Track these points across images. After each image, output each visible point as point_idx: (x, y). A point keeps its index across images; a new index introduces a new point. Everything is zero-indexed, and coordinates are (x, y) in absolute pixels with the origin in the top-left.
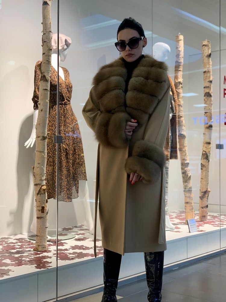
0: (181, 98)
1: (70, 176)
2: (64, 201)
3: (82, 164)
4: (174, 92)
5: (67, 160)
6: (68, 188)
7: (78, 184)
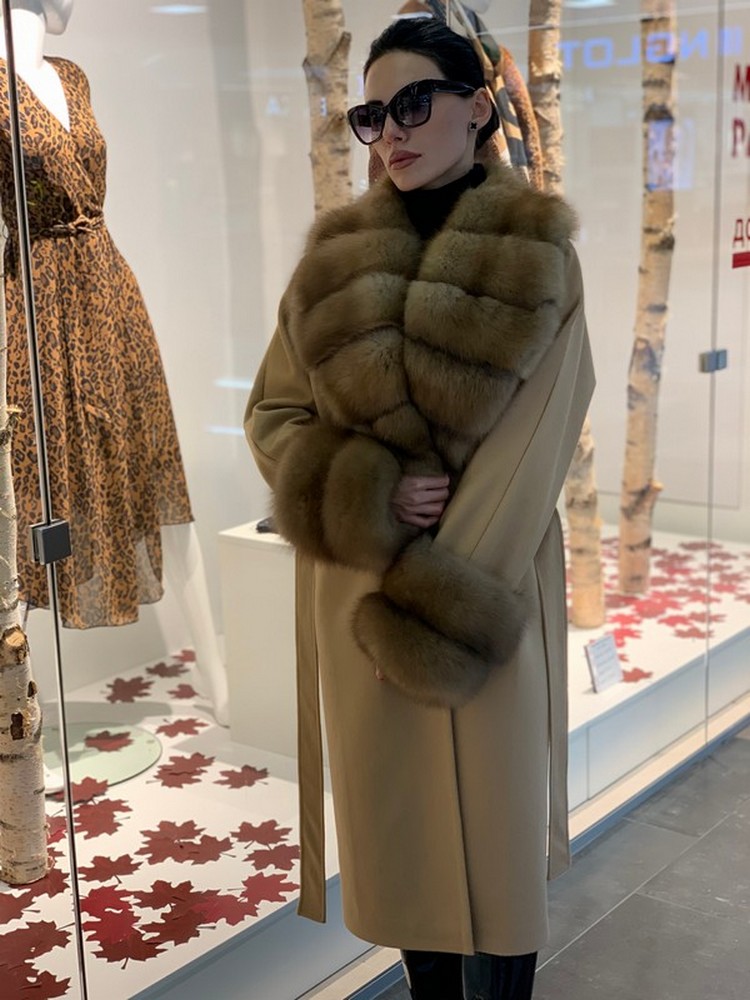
0: (556, 144)
1: (126, 522)
2: (106, 625)
3: (171, 460)
4: (530, 126)
5: (108, 463)
6: (120, 573)
7: (160, 545)
